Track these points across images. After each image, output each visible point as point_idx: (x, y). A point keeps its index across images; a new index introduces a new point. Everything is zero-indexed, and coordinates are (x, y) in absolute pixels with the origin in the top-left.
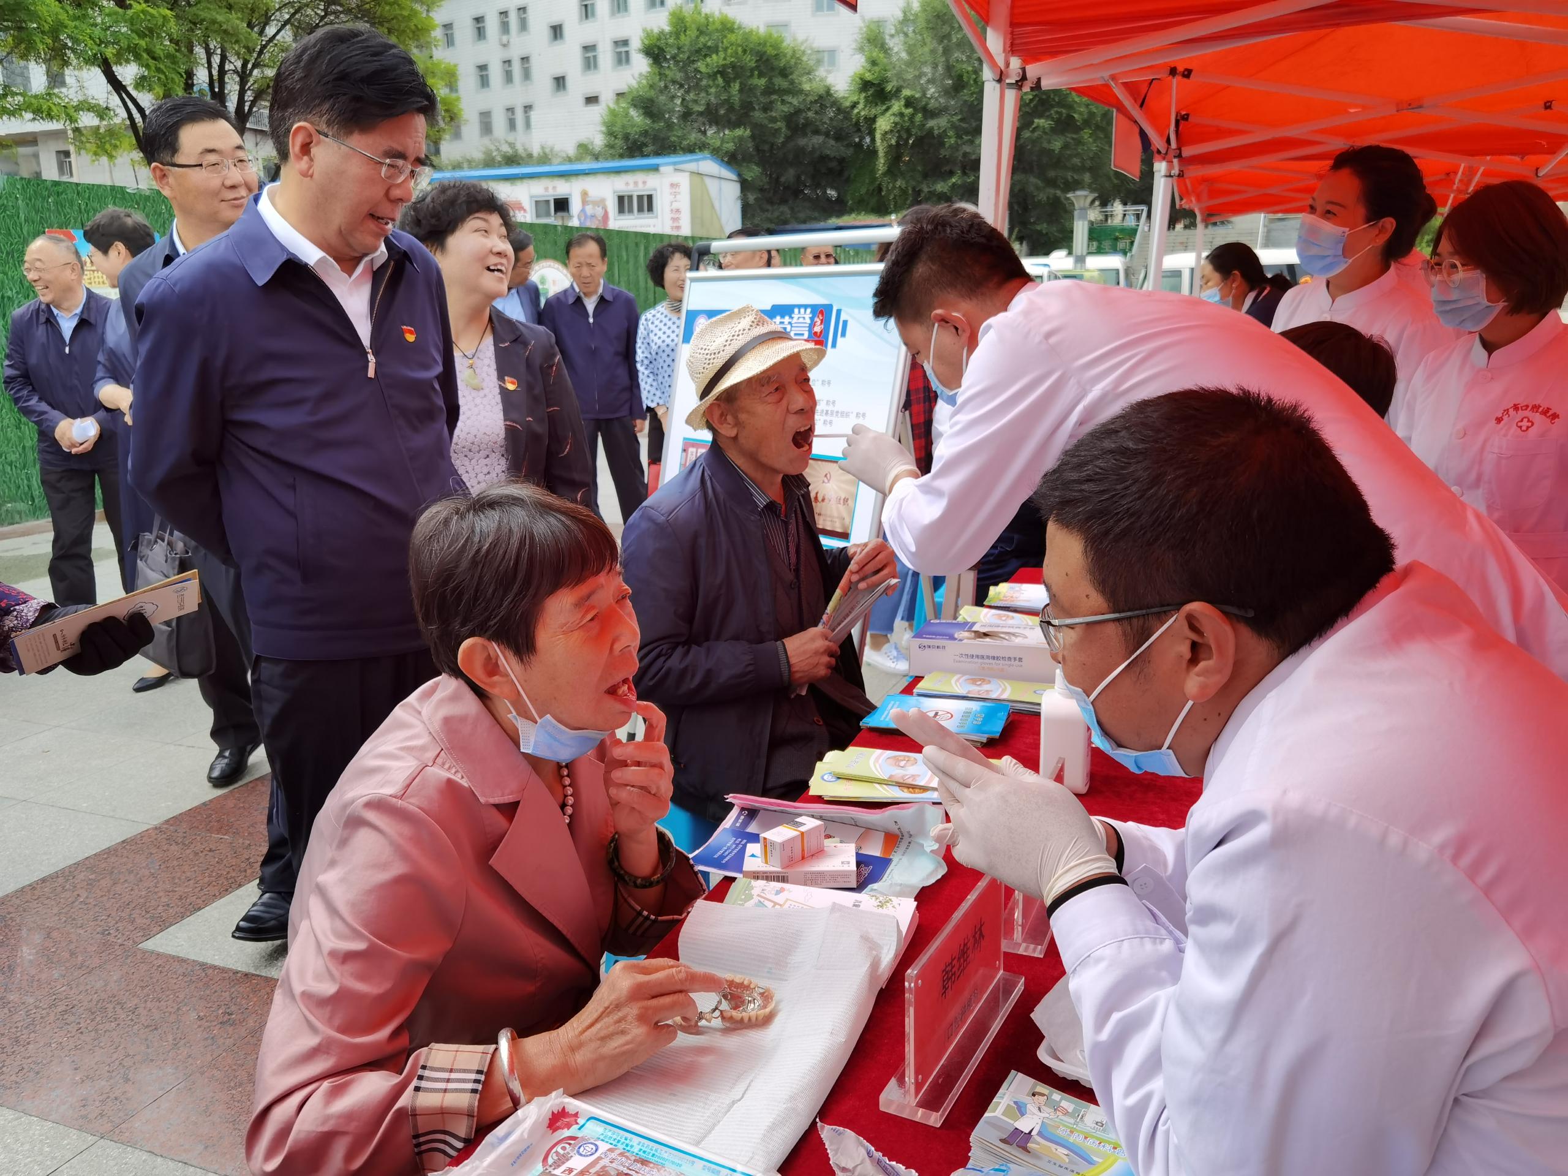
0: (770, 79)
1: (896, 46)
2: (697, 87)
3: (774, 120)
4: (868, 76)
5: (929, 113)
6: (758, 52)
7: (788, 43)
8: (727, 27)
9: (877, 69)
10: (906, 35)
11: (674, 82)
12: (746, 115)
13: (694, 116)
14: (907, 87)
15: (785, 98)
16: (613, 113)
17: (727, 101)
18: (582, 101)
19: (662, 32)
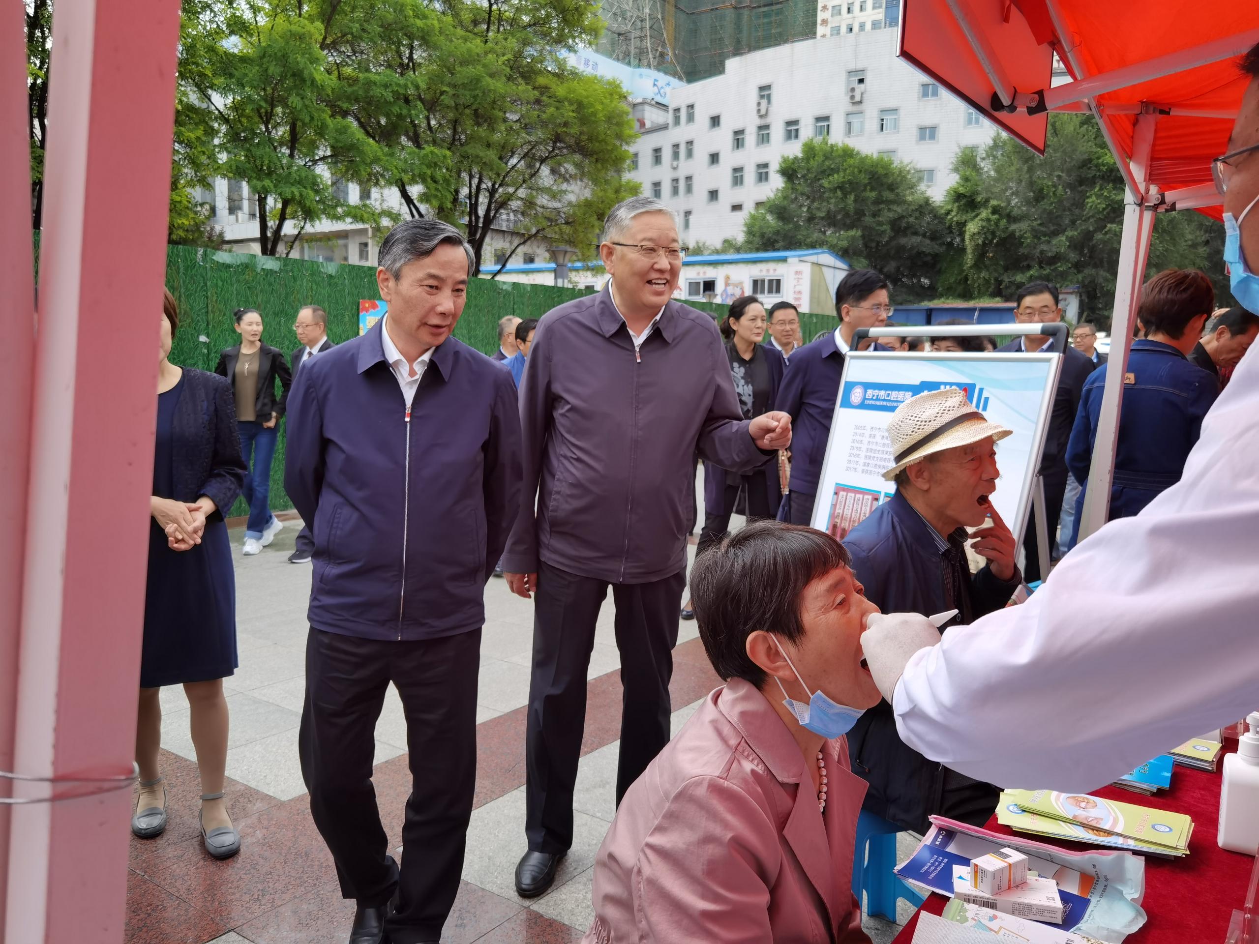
0: (880, 192)
1: (986, 166)
2: (821, 198)
3: (880, 224)
4: (962, 190)
5: (1012, 218)
6: (871, 172)
7: (896, 164)
8: (848, 153)
9: (969, 184)
10: (995, 157)
11: (802, 194)
12: (859, 220)
13: (816, 221)
14: (994, 199)
15: (891, 207)
16: (753, 217)
17: (843, 209)
18: (729, 208)
19: (796, 158)
